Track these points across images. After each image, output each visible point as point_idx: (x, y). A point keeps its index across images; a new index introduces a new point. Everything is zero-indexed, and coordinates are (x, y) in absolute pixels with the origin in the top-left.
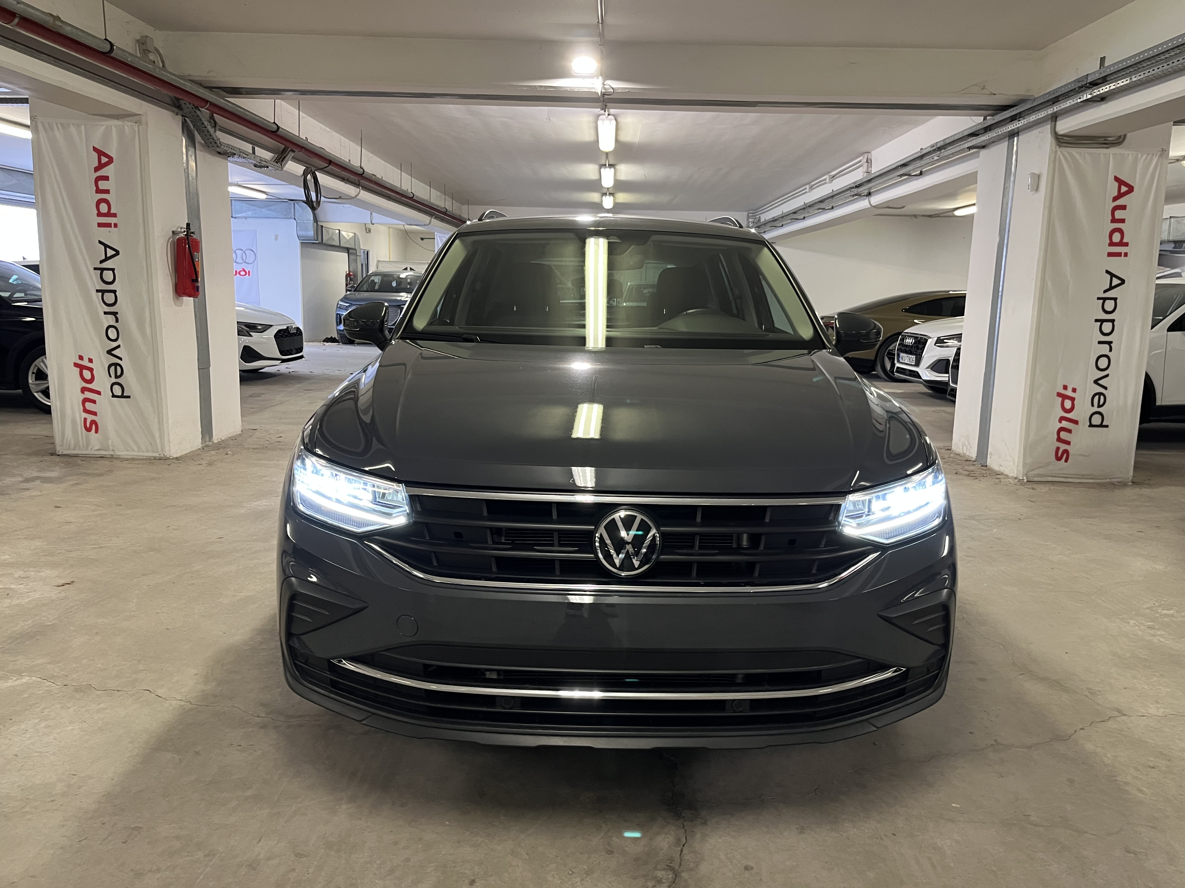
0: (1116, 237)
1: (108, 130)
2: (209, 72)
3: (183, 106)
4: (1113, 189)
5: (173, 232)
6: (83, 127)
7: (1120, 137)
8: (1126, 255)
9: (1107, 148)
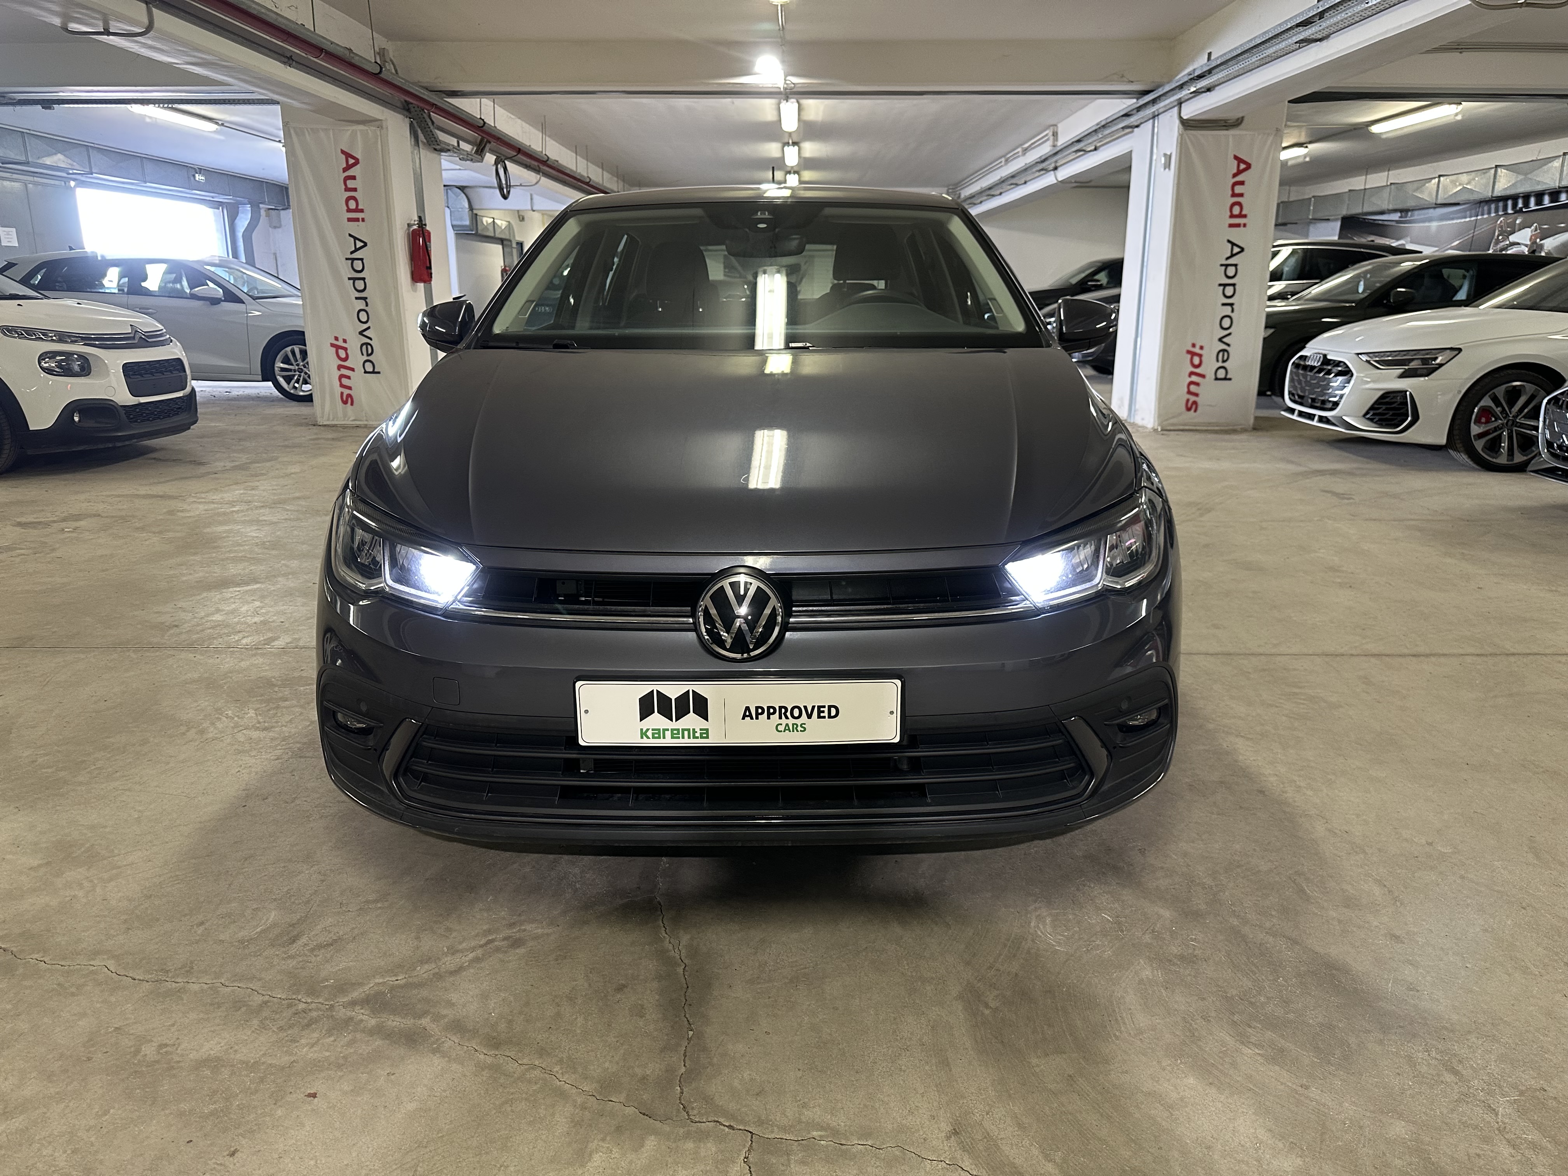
0: (1236, 209)
1: (354, 134)
2: (436, 79)
3: (412, 110)
4: (1233, 167)
5: (408, 224)
6: (331, 132)
7: (1238, 119)
8: (1245, 225)
9: (1227, 130)
